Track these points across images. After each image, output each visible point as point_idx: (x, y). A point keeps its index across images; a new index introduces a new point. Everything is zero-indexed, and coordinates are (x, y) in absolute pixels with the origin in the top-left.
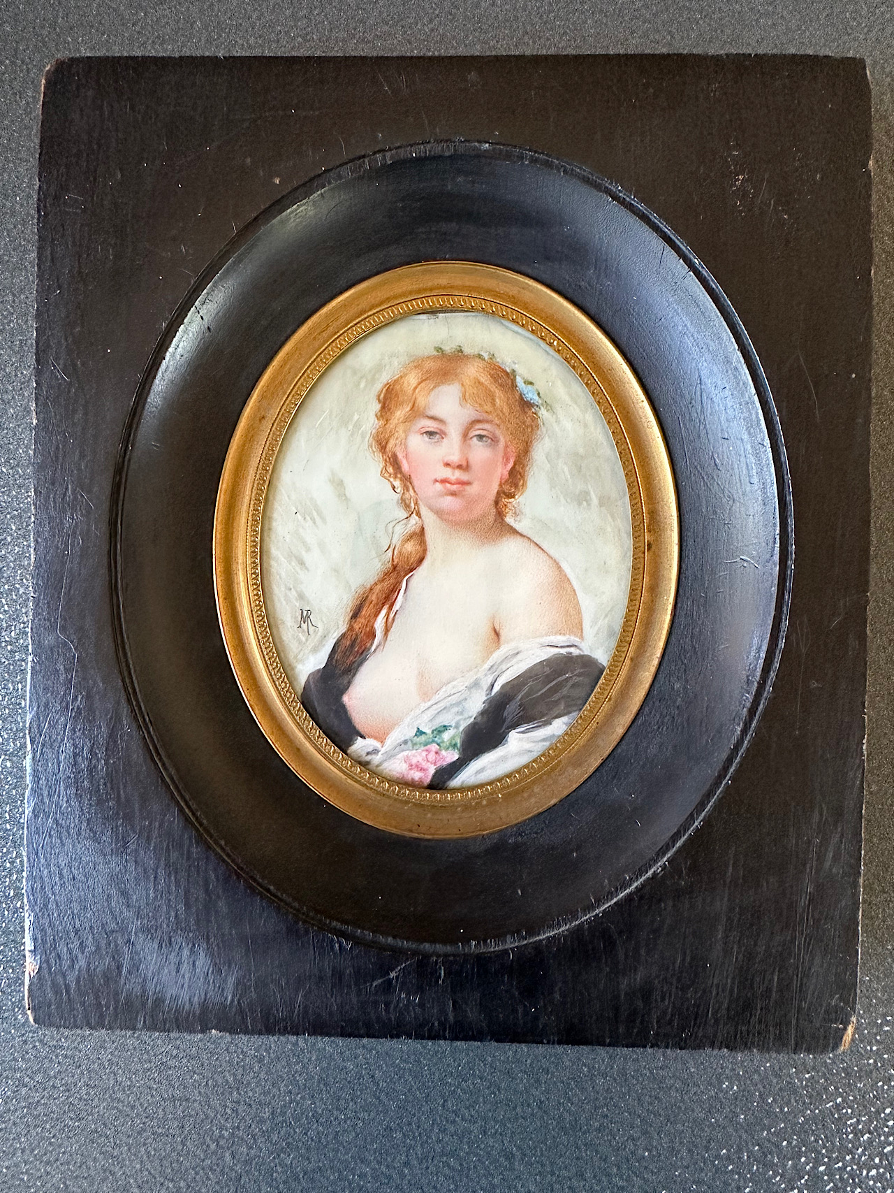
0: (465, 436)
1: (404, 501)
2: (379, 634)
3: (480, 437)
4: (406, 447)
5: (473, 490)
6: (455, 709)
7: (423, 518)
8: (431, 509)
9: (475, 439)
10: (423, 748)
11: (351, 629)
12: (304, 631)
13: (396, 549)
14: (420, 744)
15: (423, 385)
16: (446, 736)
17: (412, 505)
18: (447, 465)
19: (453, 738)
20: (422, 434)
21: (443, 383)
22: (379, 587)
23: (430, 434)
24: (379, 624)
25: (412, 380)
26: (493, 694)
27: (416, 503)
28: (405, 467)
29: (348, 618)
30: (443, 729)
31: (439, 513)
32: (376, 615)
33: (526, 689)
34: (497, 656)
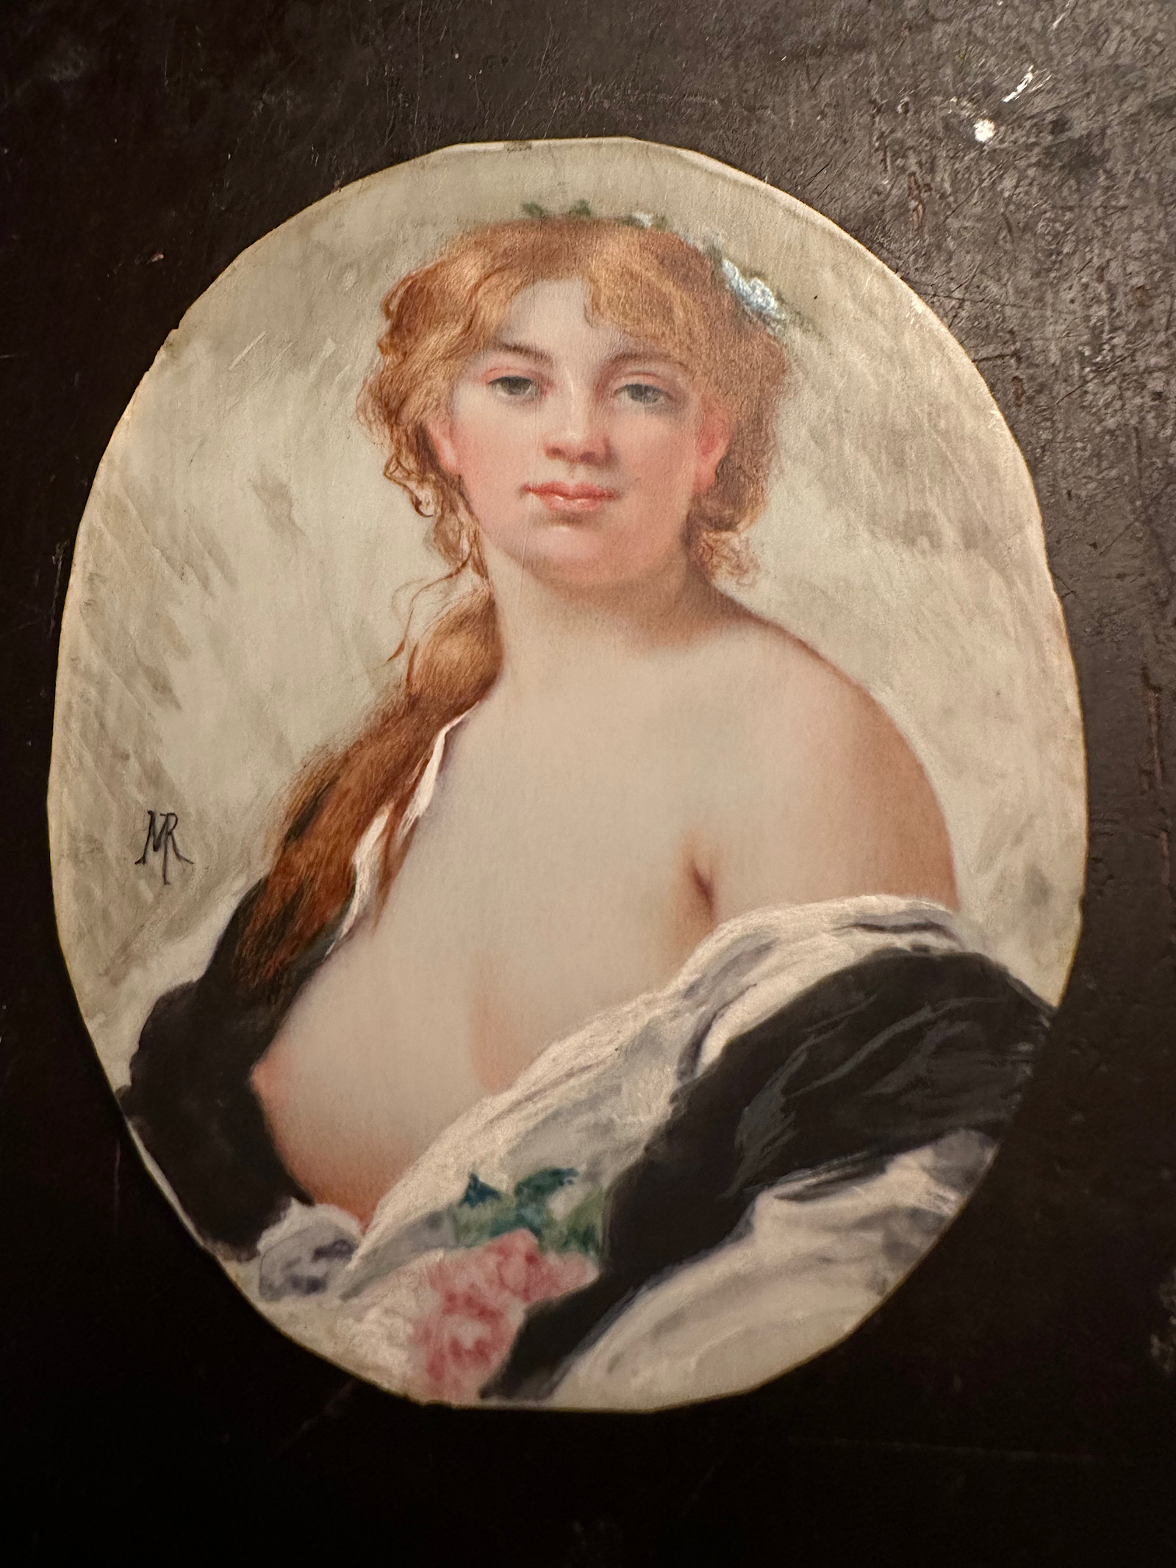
0: (601, 388)
1: (445, 535)
2: (364, 883)
3: (638, 392)
4: (451, 412)
5: (625, 512)
6: (587, 1118)
7: (492, 577)
8: (512, 554)
9: (625, 396)
10: (487, 1242)
11: (283, 867)
12: (152, 875)
13: (420, 654)
14: (481, 1228)
15: (494, 280)
16: (561, 1205)
17: (465, 545)
18: (555, 452)
19: (579, 1212)
20: (493, 383)
21: (543, 277)
22: (369, 753)
23: (513, 384)
24: (366, 854)
25: (469, 270)
26: (700, 1071)
27: (475, 540)
28: (448, 456)
29: (275, 840)
30: (549, 1180)
31: (536, 567)
32: (359, 829)
33: (799, 1058)
34: (706, 952)
